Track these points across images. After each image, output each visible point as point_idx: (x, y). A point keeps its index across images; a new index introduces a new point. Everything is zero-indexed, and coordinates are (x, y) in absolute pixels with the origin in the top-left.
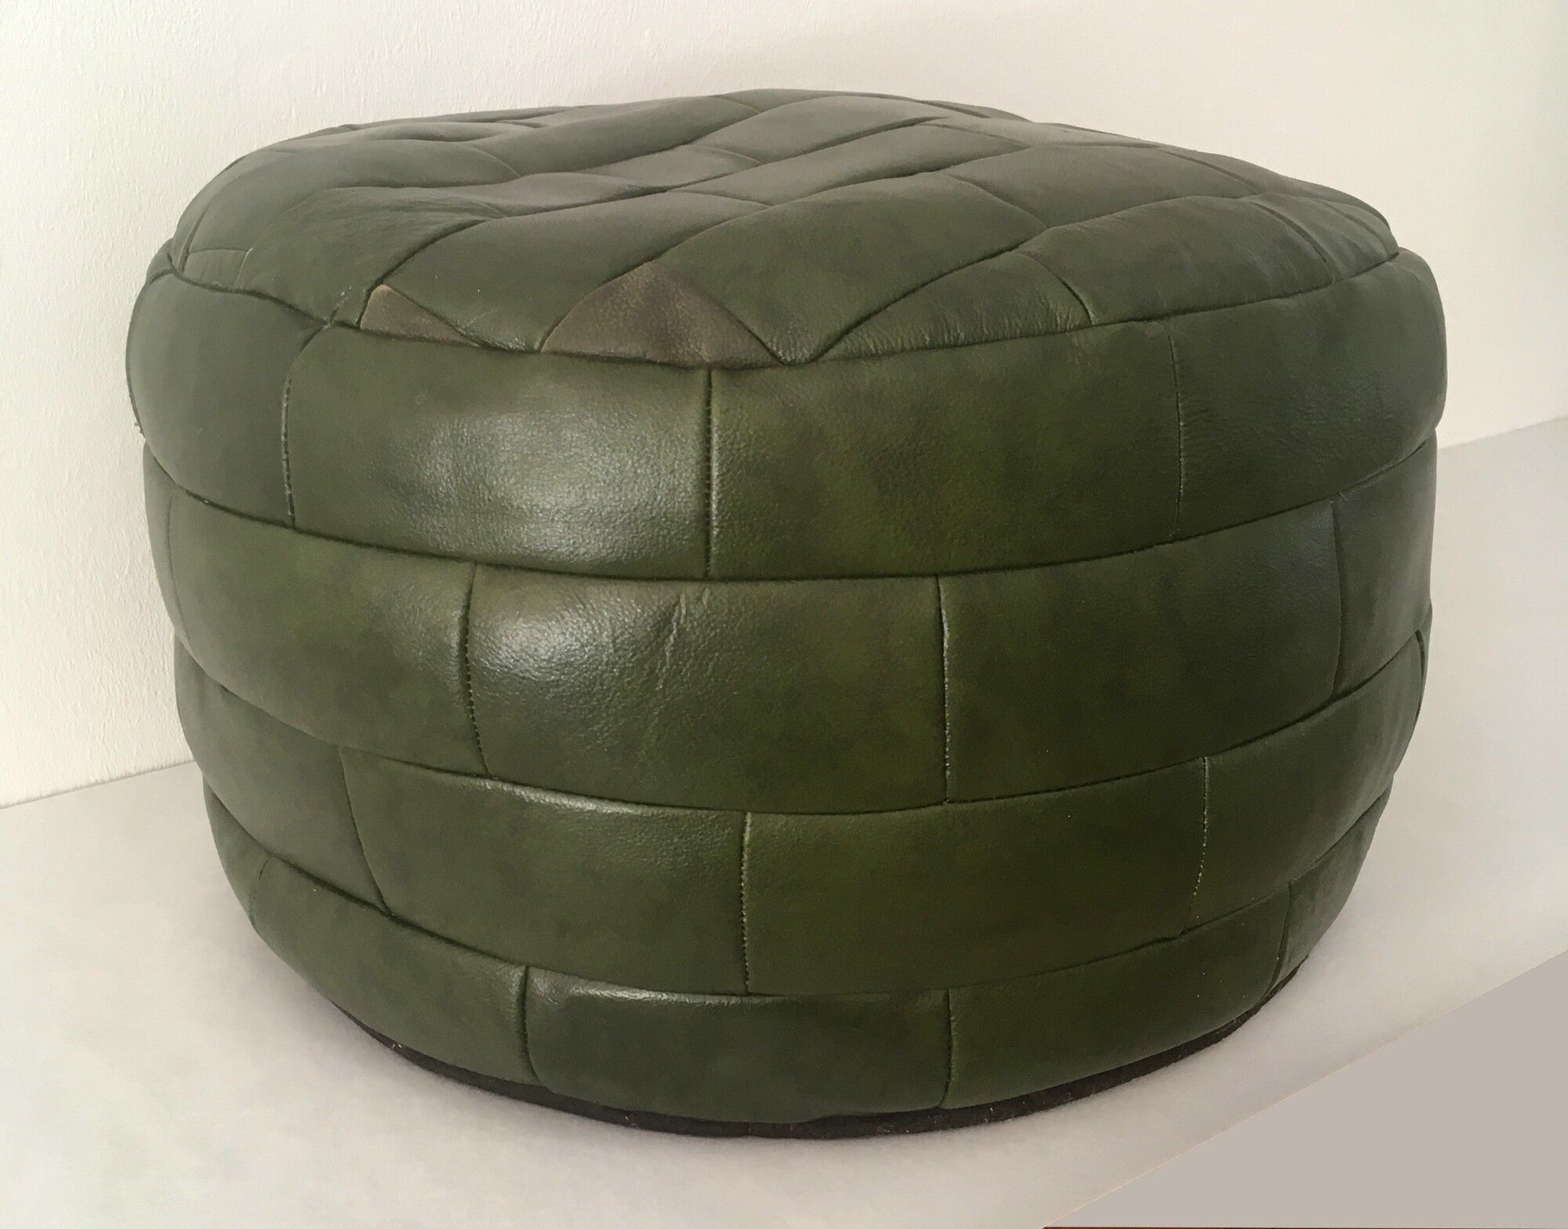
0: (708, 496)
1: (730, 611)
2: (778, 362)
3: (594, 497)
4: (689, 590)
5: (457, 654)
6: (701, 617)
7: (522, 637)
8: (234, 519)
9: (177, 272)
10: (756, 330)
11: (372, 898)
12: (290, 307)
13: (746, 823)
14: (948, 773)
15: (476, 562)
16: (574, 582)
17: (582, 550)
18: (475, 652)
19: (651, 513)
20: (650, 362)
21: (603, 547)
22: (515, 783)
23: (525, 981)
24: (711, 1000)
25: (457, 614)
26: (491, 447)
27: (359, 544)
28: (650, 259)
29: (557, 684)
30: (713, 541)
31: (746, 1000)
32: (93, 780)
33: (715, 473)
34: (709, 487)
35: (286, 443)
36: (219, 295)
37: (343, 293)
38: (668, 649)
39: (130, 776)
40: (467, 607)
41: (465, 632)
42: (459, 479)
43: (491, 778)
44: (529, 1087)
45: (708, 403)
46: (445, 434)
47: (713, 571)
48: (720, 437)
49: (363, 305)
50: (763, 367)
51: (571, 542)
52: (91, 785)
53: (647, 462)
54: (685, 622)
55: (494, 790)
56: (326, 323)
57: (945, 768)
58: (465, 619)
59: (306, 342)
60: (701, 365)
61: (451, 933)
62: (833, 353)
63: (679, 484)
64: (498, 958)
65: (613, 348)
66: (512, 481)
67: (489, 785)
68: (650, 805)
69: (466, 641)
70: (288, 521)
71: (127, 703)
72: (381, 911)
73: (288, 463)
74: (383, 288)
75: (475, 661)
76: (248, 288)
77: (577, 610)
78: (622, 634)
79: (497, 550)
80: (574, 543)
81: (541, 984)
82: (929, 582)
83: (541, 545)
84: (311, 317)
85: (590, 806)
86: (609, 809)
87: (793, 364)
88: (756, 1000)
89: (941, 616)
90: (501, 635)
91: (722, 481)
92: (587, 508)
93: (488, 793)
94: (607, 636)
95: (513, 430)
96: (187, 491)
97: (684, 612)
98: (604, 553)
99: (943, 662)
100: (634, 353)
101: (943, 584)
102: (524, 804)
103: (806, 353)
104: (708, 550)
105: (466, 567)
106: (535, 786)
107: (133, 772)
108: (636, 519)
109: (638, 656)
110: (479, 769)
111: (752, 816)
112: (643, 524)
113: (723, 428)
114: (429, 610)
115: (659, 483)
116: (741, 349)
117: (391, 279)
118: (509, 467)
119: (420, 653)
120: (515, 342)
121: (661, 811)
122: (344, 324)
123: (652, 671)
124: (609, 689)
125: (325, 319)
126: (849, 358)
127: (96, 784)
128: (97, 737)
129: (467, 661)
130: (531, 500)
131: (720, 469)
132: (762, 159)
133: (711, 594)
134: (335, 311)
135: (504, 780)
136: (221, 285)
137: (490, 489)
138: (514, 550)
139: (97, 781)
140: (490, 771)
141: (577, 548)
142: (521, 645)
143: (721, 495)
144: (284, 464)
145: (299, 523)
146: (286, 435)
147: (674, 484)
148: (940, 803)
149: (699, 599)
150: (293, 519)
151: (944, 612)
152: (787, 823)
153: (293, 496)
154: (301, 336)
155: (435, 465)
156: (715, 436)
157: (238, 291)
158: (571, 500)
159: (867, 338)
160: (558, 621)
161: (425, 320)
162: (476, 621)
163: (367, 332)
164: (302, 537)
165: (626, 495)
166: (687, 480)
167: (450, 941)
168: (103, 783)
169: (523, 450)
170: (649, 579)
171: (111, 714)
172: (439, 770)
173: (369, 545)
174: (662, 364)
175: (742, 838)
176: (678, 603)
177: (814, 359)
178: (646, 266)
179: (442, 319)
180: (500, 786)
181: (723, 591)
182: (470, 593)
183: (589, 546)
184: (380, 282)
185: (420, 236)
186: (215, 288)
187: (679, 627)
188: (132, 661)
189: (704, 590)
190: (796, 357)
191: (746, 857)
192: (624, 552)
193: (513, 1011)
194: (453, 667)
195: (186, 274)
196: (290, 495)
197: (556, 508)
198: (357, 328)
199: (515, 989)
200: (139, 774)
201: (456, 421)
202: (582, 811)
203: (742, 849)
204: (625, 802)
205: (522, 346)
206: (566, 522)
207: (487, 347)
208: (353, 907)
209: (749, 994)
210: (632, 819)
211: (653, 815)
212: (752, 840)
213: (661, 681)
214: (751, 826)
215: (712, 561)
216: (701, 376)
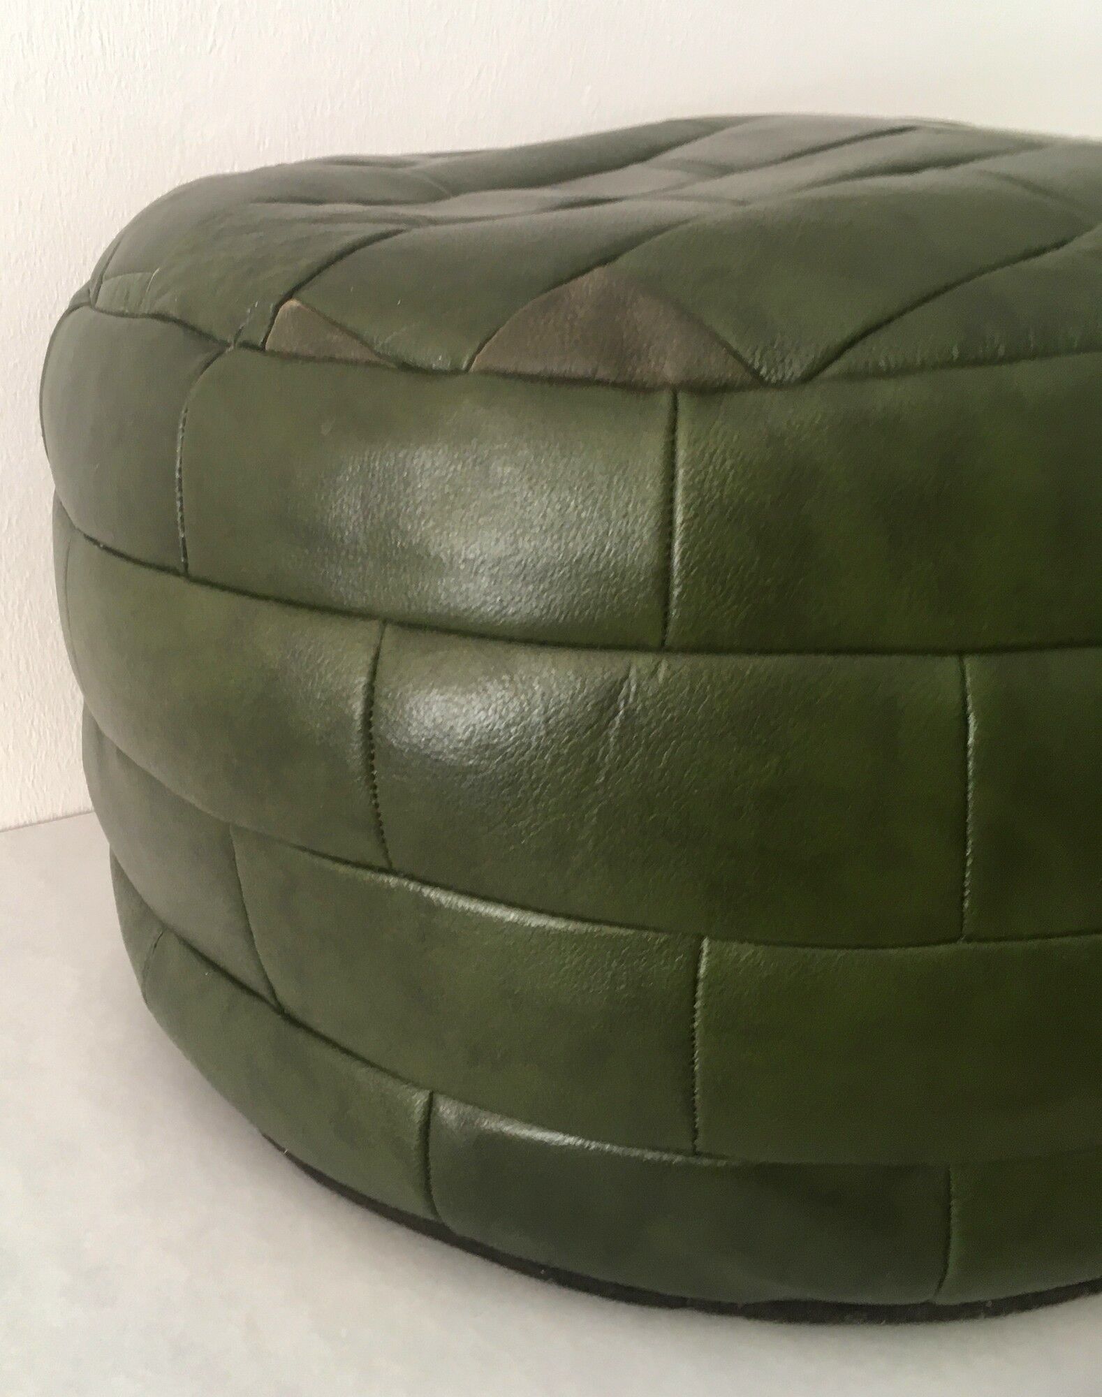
0: (669, 547)
1: (692, 690)
2: (759, 382)
3: (527, 546)
4: (640, 663)
5: (360, 728)
6: (654, 696)
7: (436, 711)
8: (128, 566)
9: (90, 304)
10: (734, 345)
11: (264, 992)
12: (193, 329)
13: (701, 951)
14: (966, 905)
15: (385, 621)
16: (499, 648)
17: (511, 610)
18: (380, 727)
19: (597, 566)
20: (600, 383)
21: (536, 607)
22: (425, 882)
23: (430, 1104)
24: (649, 1155)
25: (363, 679)
26: (407, 484)
27: (255, 596)
28: (604, 262)
29: (475, 770)
30: (674, 602)
31: (692, 1160)
32: (21, 822)
33: (679, 518)
34: (671, 535)
35: (180, 480)
36: (124, 320)
37: (249, 311)
38: (612, 733)
39: (57, 819)
40: (373, 674)
41: (370, 702)
42: (369, 522)
43: (395, 873)
44: (429, 1222)
45: (673, 430)
46: (354, 469)
47: (670, 640)
48: (687, 473)
49: (269, 322)
50: (742, 388)
51: (499, 599)
52: (18, 827)
53: (594, 504)
54: (635, 700)
55: (399, 888)
56: (229, 345)
57: (963, 899)
58: (371, 688)
59: (208, 365)
60: (665, 385)
61: (348, 1042)
62: (834, 369)
63: (633, 532)
64: (399, 1077)
65: (557, 366)
66: (431, 523)
67: (392, 881)
68: (583, 920)
69: (371, 714)
70: (181, 569)
71: (56, 745)
72: (272, 1006)
73: (182, 501)
74: (293, 303)
75: (380, 736)
76: (152, 311)
77: (503, 682)
78: (557, 712)
79: (409, 607)
80: (501, 601)
81: (448, 1111)
82: (951, 663)
83: (463, 601)
84: (215, 340)
85: (512, 916)
86: (535, 921)
87: (780, 385)
88: (706, 1162)
89: (965, 706)
90: (411, 709)
91: (687, 529)
92: (518, 558)
93: (390, 891)
94: (539, 715)
95: (433, 463)
96: (85, 535)
97: (633, 689)
98: (537, 613)
99: (967, 763)
100: (581, 372)
101: (970, 663)
102: (433, 908)
103: (796, 369)
104: (666, 614)
105: (375, 626)
106: (447, 888)
107: (60, 814)
108: (577, 575)
109: (575, 740)
110: (383, 863)
111: (710, 944)
112: (586, 580)
113: (691, 462)
114: (329, 675)
115: (608, 529)
116: (716, 367)
117: (303, 293)
118: (427, 508)
119: (318, 726)
120: (439, 361)
121: (596, 928)
122: (247, 345)
123: (592, 760)
124: (538, 779)
125: (228, 341)
126: (850, 376)
127: (25, 825)
128: (27, 780)
129: (370, 737)
130: (452, 547)
131: (685, 514)
132: (724, 170)
133: (669, 668)
134: (240, 330)
135: (412, 878)
136: (127, 311)
137: (404, 533)
138: (430, 607)
139: (25, 822)
140: (395, 866)
141: (504, 608)
142: (434, 720)
143: (685, 546)
144: (178, 504)
145: (192, 569)
146: (180, 470)
147: (626, 532)
148: (953, 940)
149: (654, 673)
150: (186, 565)
151: (969, 698)
152: (755, 954)
153: (186, 539)
154: (201, 358)
155: (341, 505)
156: (681, 473)
157: (144, 316)
158: (501, 549)
159: (880, 350)
160: (478, 693)
161: (336, 337)
162: (383, 690)
163: (273, 353)
164: (194, 587)
165: (567, 544)
166: (644, 529)
167: (346, 1051)
168: (31, 824)
169: (443, 489)
170: (590, 647)
171: (41, 757)
172: (336, 860)
173: (266, 598)
174: (615, 385)
175: (697, 969)
176: (626, 677)
177: (809, 377)
178: (597, 272)
179: (356, 336)
180: (406, 883)
181: (683, 664)
182: (376, 658)
183: (520, 605)
184: (289, 296)
185: (335, 246)
186: (122, 315)
187: (627, 707)
188: (63, 706)
189: (659, 663)
190: (783, 377)
191: (700, 993)
192: (561, 613)
193: (414, 1141)
194: (356, 745)
195: (99, 304)
196: (184, 539)
197: (481, 558)
198: (261, 349)
199: (417, 1116)
200: (67, 817)
201: (367, 453)
202: (501, 921)
203: (696, 982)
204: (553, 914)
205: (447, 366)
206: (492, 576)
207: (406, 367)
208: (244, 998)
209: (696, 1154)
210: (559, 935)
211: (586, 933)
212: (710, 970)
213: (603, 772)
214: (708, 954)
215: (671, 628)
216: (664, 399)
